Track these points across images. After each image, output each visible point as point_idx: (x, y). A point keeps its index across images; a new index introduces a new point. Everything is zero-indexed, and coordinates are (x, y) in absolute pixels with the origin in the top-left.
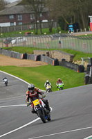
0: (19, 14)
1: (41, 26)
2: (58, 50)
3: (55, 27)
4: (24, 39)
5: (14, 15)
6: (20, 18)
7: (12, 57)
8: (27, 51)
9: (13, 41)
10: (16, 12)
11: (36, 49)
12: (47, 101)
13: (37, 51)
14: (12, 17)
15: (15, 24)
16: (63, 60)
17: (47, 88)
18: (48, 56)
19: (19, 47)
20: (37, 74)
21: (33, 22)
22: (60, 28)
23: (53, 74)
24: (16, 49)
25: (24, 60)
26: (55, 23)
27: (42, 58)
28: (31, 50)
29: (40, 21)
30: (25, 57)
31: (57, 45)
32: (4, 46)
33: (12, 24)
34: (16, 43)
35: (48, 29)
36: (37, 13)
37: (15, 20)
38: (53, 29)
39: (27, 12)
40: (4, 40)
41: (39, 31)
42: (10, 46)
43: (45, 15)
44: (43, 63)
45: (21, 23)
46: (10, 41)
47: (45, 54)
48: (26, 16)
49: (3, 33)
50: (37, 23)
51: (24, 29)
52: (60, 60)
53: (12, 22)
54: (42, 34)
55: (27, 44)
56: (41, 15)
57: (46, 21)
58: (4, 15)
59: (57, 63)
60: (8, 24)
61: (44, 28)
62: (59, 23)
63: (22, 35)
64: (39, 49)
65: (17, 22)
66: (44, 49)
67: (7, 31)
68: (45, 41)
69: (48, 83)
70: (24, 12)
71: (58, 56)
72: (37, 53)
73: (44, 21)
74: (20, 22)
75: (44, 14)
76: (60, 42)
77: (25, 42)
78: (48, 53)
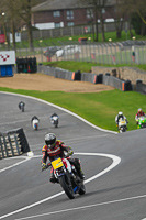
0: (69, 10)
1: (103, 28)
2: (131, 66)
3: (127, 30)
4: (76, 49)
5: (61, 11)
6: (70, 15)
7: (57, 77)
8: (81, 68)
9: (59, 53)
10: (64, 7)
11: (96, 64)
12: (77, 160)
13: (97, 68)
14: (57, 14)
15: (62, 24)
16: (139, 82)
17: (120, 124)
18: (115, 75)
19: (68, 61)
20: (97, 104)
21: (90, 22)
22: (133, 31)
23: (123, 105)
24: (64, 64)
25: (77, 82)
26: (127, 24)
27: (106, 79)
28: (87, 67)
29: (103, 21)
30: (78, 77)
31: (130, 58)
32: (45, 59)
33: (58, 26)
34: (63, 55)
35: (114, 34)
36: (98, 8)
37: (63, 18)
38: (123, 32)
39: (81, 6)
40: (45, 50)
41: (100, 35)
42: (53, 59)
43: (110, 11)
44: (106, 87)
45: (72, 24)
46: (54, 52)
47: (110, 72)
48: (80, 12)
49: (43, 39)
50: (97, 24)
51: (77, 34)
52: (134, 83)
53: (57, 22)
54: (106, 40)
55: (81, 56)
56: (104, 11)
57: (112, 20)
58: (44, 12)
59: (128, 87)
60: (51, 26)
61: (109, 31)
62: (132, 23)
63: (74, 43)
64: (100, 64)
65: (66, 22)
66: (108, 65)
67: (49, 37)
68: (109, 52)
69: (121, 116)
70: (76, 6)
71: (131, 75)
72: (97, 71)
73: (108, 20)
74: (70, 21)
75: (109, 9)
76: (134, 54)
77: (77, 54)
78: (114, 71)
